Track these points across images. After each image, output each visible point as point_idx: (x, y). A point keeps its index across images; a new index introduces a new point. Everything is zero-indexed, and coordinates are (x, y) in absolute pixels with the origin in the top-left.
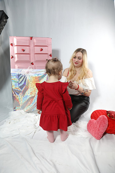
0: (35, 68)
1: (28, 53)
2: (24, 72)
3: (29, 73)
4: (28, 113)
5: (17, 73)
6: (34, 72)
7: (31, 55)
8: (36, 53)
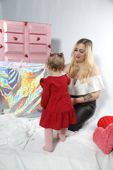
0: (30, 62)
1: (22, 42)
2: (15, 65)
3: (22, 67)
4: (19, 117)
5: (7, 67)
6: (28, 67)
7: (25, 44)
8: (31, 42)
